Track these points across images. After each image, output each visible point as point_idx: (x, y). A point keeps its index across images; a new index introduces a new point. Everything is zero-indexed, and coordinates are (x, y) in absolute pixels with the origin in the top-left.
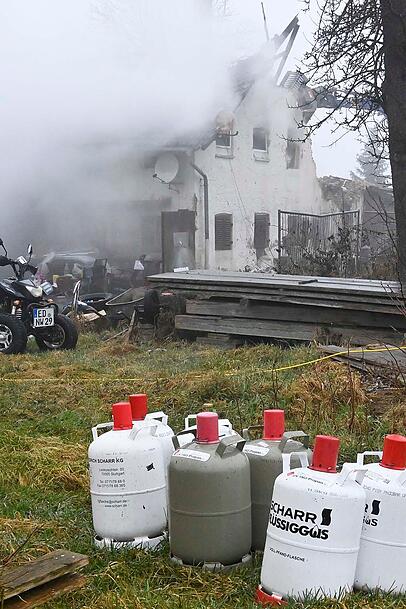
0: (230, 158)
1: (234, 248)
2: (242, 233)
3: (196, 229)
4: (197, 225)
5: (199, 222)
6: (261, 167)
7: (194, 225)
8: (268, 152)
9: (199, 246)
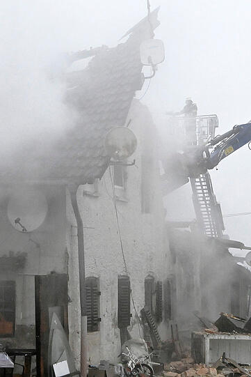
0: (95, 196)
1: (101, 329)
2: (108, 307)
3: (69, 301)
6: (121, 210)
7: (68, 296)
8: (125, 189)
9: (71, 327)
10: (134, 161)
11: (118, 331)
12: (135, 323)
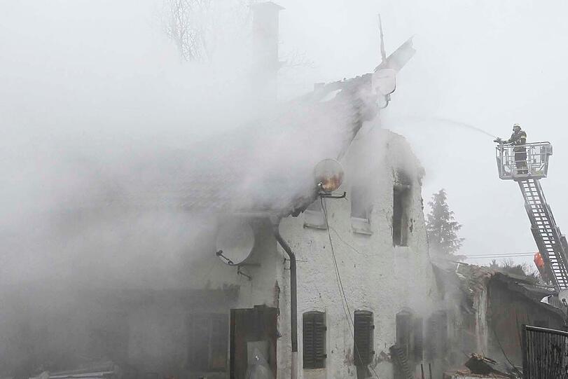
0: (324, 228)
1: (328, 366)
2: (339, 341)
3: (278, 336)
4: (280, 329)
5: (283, 324)
6: (360, 242)
7: (277, 331)
8: (369, 221)
9: (282, 363)
10: (345, 193)
11: (353, 368)
12: (380, 360)
